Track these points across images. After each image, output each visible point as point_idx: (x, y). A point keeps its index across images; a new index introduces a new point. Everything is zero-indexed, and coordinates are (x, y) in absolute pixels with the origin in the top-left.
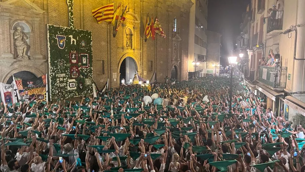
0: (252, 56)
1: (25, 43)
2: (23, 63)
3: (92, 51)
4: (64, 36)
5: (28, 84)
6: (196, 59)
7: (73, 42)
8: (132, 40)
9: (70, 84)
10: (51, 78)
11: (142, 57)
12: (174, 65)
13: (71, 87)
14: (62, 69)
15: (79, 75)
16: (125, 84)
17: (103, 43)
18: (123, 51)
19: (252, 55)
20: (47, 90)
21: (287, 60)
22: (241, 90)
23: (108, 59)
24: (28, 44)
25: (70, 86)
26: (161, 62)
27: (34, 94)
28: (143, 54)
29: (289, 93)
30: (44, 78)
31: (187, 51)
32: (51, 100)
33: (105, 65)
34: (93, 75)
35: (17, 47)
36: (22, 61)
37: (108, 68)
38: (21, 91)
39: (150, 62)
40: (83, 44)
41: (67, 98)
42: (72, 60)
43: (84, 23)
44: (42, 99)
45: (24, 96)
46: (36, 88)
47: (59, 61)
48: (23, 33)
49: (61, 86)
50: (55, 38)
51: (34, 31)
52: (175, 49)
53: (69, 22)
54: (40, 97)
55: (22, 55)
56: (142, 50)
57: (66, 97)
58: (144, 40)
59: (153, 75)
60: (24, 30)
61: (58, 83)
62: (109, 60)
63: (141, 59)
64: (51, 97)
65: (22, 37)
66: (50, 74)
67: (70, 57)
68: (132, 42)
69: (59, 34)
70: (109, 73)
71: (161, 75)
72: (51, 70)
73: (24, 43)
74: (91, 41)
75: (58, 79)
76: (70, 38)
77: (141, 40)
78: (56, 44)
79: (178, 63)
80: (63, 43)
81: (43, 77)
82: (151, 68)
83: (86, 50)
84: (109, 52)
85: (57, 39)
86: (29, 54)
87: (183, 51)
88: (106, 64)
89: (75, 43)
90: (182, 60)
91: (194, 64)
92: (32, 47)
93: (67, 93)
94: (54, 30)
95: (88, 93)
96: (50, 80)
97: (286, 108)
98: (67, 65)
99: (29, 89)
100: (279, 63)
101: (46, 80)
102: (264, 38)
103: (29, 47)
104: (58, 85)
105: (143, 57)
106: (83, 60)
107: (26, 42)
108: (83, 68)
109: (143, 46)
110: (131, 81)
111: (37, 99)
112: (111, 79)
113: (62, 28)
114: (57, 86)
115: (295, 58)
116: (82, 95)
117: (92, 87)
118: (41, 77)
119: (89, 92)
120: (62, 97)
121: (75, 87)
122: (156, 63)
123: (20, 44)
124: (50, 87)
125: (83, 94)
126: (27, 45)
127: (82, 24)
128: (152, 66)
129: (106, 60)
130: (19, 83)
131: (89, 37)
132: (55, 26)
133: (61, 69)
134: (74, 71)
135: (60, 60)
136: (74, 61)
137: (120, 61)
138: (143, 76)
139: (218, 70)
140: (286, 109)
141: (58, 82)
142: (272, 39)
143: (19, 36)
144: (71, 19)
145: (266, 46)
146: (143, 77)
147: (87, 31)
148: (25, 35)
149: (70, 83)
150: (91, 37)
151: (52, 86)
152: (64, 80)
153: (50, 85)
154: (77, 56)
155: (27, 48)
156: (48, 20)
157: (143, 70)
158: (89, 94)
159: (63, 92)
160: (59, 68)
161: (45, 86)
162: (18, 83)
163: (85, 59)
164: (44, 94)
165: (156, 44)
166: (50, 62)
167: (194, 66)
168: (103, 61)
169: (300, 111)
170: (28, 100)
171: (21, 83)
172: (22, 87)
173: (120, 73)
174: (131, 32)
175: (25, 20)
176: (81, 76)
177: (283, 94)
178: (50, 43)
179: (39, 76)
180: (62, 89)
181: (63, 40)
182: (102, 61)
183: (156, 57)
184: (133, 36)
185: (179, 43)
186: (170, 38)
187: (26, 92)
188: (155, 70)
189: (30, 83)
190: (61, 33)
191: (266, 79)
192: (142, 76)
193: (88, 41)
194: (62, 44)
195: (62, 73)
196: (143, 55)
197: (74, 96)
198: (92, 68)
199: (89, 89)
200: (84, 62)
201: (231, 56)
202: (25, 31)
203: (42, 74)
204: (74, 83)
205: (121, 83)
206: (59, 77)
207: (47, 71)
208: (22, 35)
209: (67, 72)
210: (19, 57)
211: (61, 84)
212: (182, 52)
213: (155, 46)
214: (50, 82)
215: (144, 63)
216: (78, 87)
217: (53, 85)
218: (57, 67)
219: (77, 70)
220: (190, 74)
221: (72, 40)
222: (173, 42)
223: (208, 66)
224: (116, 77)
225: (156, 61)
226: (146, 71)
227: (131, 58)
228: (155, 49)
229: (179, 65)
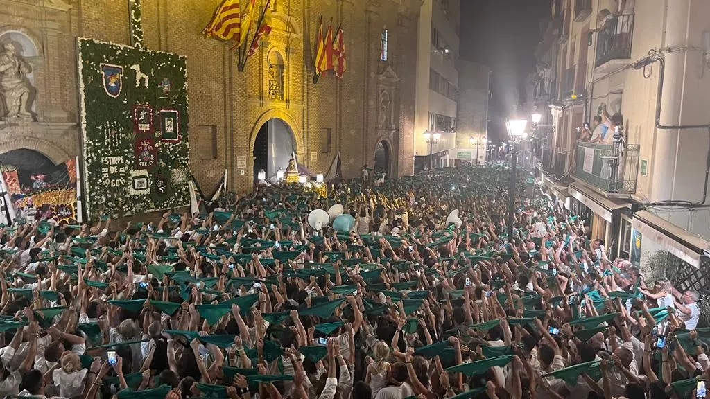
0: (560, 119)
1: (25, 81)
2: (19, 131)
3: (186, 104)
4: (120, 67)
5: (34, 181)
6: (432, 126)
7: (142, 80)
8: (282, 78)
9: (136, 181)
10: (88, 167)
11: (305, 120)
12: (381, 139)
13: (136, 188)
14: (116, 144)
15: (156, 160)
16: (265, 183)
17: (215, 86)
18: (262, 105)
19: (561, 116)
20: (79, 195)
21: (640, 128)
22: (534, 197)
23: (225, 124)
24: (33, 85)
25: (134, 187)
26: (353, 132)
27: (48, 205)
28: (308, 111)
29: (642, 204)
30: (71, 167)
31: (411, 108)
32: (89, 219)
33: (218, 136)
34: (190, 160)
35: (4, 91)
36: (18, 125)
37: (226, 144)
38: (15, 198)
39: (325, 135)
40: (166, 87)
41: (127, 214)
42: (140, 125)
43: (167, 37)
44: (67, 216)
45: (24, 209)
46: (52, 190)
47: (107, 125)
48: (20, 58)
49: (112, 186)
50: (98, 71)
51: (45, 54)
52: (385, 102)
53: (130, 32)
54: (62, 212)
55: (17, 110)
56: (306, 103)
57: (126, 211)
58: (311, 80)
59: (333, 161)
60: (22, 50)
61: (105, 179)
62: (228, 124)
63: (305, 123)
64: (88, 212)
65: (17, 69)
66: (86, 157)
67: (134, 117)
68: (283, 83)
69: (106, 62)
70: (229, 156)
71: (352, 161)
72: (87, 147)
73: (21, 82)
74: (185, 79)
75: (105, 170)
76: (134, 70)
77: (304, 78)
78: (100, 86)
79: (392, 134)
80: (117, 83)
81: (68, 165)
82: (328, 146)
83: (174, 102)
84: (228, 107)
85: (103, 73)
86: (34, 109)
87: (402, 106)
88: (220, 134)
89: (147, 84)
90: (401, 128)
91: (428, 136)
92: (41, 92)
93: (127, 203)
94: (94, 52)
95: (178, 202)
96: (87, 172)
97: (634, 238)
98: (127, 135)
99: (34, 192)
100: (620, 135)
101: (75, 172)
102: (589, 79)
103: (33, 93)
104: (104, 183)
105: (308, 119)
106: (167, 125)
107: (28, 80)
108: (166, 144)
109: (308, 93)
110: (281, 175)
111: (54, 217)
112: (232, 169)
113: (115, 46)
114: (102, 186)
115: (657, 124)
116: (164, 207)
117: (187, 190)
118: (64, 164)
119: (181, 200)
120: (116, 212)
121: (146, 188)
123: (12, 84)
124: (87, 187)
125: (166, 205)
126: (29, 86)
127: (163, 38)
128: (329, 142)
129: (220, 125)
130: (11, 177)
131: (181, 69)
132: (96, 42)
133: (112, 144)
134: (143, 151)
135: (110, 124)
136: (144, 127)
137: (254, 127)
138: (308, 163)
139: (483, 152)
140: (634, 241)
141: (106, 175)
142: (606, 81)
143: (11, 65)
144: (136, 26)
145: (593, 97)
146: (308, 167)
147: (176, 56)
148: (25, 63)
149: (134, 178)
150: (186, 70)
151: (90, 185)
152: (120, 171)
153: (87, 183)
154: (151, 114)
155: (29, 93)
156: (80, 28)
157: (308, 151)
158: (180, 205)
159: (118, 201)
160: (107, 142)
161: (75, 185)
162: (8, 177)
163: (169, 122)
164: (72, 204)
165: (341, 90)
166: (86, 129)
167: (428, 142)
168: (214, 128)
169: (667, 244)
170: (33, 217)
171: (16, 177)
172: (18, 187)
173: (254, 155)
174: (280, 59)
175: (25, 27)
176: (162, 162)
177: (629, 206)
178: (84, 82)
179: (59, 162)
180: (115, 192)
181: (117, 76)
182: (210, 128)
183: (340, 119)
184: (285, 70)
185: (394, 87)
186: (373, 75)
187: (29, 198)
188: (336, 150)
189: (37, 178)
190: (112, 59)
191: (591, 173)
192: (306, 162)
193: (179, 80)
194: (114, 85)
195: (115, 154)
196: (308, 115)
197: (145, 209)
198: (187, 144)
199: (180, 194)
200: (169, 130)
201: (512, 118)
202: (25, 54)
203: (67, 156)
204: (145, 180)
205: (256, 180)
206: (107, 164)
207: (78, 150)
208: (17, 63)
209: (127, 153)
210: (11, 116)
211: (113, 181)
212: (399, 109)
213: (337, 93)
214: (87, 175)
215: (312, 134)
216: (155, 189)
217: (92, 183)
218: (102, 139)
219: (150, 148)
220: (419, 160)
221: (139, 75)
222: (381, 85)
223: (459, 142)
224: (245, 167)
225: (340, 130)
226: (315, 151)
227: (282, 121)
228: (338, 100)
229: (392, 140)
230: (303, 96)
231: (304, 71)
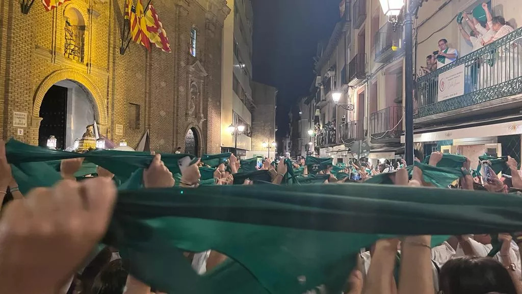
8: (83, 40)
11: (110, 89)
12: (191, 126)
18: (53, 60)
19: (363, 91)
26: (163, 113)
28: (114, 81)
31: (218, 103)
39: (133, 108)
52: (194, 93)
56: (111, 72)
58: (118, 50)
59: (142, 138)
63: (110, 92)
68: (83, 45)
77: (109, 47)
79: (201, 122)
82: (136, 122)
87: (210, 100)
90: (209, 119)
91: (233, 129)
105: (113, 89)
109: (114, 63)
122: (149, 112)
128: (138, 118)
137: (41, 83)
138: (112, 136)
146: (112, 140)
157: (112, 123)
165: (151, 69)
167: (233, 134)
173: (41, 116)
174: (81, 20)
183: (150, 97)
184: (86, 32)
185: (202, 81)
186: (183, 64)
188: (145, 128)
191: (459, 95)
196: (113, 85)
212: (207, 101)
213: (146, 72)
215: (118, 106)
220: (225, 151)
222: (190, 76)
223: (254, 146)
224: (26, 126)
225: (150, 107)
226: (121, 124)
227: (81, 86)
228: (148, 79)
229: (201, 128)
230: (108, 65)
231: (109, 39)
